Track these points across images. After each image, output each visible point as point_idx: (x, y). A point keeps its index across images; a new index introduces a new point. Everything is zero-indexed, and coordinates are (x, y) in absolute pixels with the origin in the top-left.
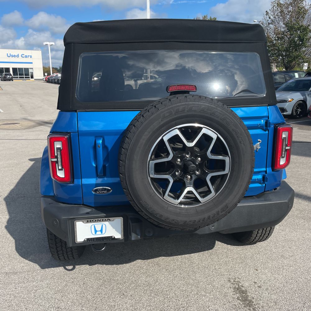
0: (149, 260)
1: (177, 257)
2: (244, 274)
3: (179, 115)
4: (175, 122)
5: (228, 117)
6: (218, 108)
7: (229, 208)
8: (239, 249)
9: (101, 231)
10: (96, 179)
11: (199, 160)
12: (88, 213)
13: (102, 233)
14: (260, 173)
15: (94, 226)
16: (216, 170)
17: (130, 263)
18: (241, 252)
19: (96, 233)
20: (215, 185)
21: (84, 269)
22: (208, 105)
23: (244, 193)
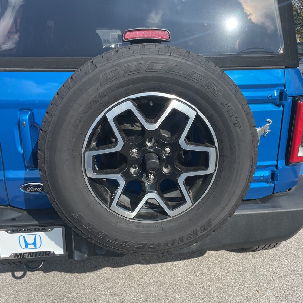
0: (120, 269)
1: (156, 265)
2: (239, 297)
3: (130, 77)
4: (125, 88)
5: (214, 82)
6: (199, 67)
7: (213, 226)
8: (237, 258)
9: (35, 244)
10: (24, 171)
11: (167, 151)
12: (14, 220)
13: (35, 246)
14: (268, 168)
15: (24, 237)
16: (195, 167)
17: (96, 272)
18: (239, 263)
19: (26, 246)
20: (194, 190)
21: (35, 277)
22: (180, 60)
23: (238, 203)
